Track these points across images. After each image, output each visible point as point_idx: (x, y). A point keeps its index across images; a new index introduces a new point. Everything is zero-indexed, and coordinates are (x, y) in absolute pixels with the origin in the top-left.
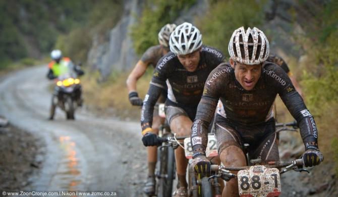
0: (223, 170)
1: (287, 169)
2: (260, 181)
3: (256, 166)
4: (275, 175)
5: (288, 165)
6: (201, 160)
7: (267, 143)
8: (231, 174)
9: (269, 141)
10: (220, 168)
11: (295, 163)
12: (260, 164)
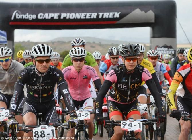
0: (25, 127)
1: (59, 127)
2: (45, 133)
3: (43, 126)
4: (53, 130)
5: (59, 126)
6: (13, 122)
7: (49, 115)
8: (29, 129)
9: (50, 113)
10: (23, 126)
11: (63, 125)
12: (45, 124)
